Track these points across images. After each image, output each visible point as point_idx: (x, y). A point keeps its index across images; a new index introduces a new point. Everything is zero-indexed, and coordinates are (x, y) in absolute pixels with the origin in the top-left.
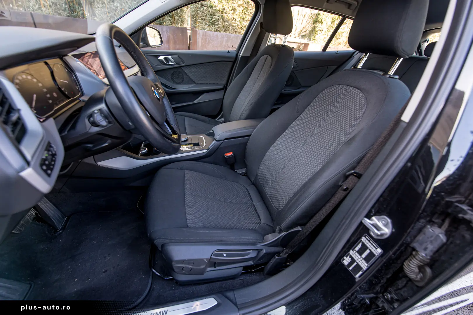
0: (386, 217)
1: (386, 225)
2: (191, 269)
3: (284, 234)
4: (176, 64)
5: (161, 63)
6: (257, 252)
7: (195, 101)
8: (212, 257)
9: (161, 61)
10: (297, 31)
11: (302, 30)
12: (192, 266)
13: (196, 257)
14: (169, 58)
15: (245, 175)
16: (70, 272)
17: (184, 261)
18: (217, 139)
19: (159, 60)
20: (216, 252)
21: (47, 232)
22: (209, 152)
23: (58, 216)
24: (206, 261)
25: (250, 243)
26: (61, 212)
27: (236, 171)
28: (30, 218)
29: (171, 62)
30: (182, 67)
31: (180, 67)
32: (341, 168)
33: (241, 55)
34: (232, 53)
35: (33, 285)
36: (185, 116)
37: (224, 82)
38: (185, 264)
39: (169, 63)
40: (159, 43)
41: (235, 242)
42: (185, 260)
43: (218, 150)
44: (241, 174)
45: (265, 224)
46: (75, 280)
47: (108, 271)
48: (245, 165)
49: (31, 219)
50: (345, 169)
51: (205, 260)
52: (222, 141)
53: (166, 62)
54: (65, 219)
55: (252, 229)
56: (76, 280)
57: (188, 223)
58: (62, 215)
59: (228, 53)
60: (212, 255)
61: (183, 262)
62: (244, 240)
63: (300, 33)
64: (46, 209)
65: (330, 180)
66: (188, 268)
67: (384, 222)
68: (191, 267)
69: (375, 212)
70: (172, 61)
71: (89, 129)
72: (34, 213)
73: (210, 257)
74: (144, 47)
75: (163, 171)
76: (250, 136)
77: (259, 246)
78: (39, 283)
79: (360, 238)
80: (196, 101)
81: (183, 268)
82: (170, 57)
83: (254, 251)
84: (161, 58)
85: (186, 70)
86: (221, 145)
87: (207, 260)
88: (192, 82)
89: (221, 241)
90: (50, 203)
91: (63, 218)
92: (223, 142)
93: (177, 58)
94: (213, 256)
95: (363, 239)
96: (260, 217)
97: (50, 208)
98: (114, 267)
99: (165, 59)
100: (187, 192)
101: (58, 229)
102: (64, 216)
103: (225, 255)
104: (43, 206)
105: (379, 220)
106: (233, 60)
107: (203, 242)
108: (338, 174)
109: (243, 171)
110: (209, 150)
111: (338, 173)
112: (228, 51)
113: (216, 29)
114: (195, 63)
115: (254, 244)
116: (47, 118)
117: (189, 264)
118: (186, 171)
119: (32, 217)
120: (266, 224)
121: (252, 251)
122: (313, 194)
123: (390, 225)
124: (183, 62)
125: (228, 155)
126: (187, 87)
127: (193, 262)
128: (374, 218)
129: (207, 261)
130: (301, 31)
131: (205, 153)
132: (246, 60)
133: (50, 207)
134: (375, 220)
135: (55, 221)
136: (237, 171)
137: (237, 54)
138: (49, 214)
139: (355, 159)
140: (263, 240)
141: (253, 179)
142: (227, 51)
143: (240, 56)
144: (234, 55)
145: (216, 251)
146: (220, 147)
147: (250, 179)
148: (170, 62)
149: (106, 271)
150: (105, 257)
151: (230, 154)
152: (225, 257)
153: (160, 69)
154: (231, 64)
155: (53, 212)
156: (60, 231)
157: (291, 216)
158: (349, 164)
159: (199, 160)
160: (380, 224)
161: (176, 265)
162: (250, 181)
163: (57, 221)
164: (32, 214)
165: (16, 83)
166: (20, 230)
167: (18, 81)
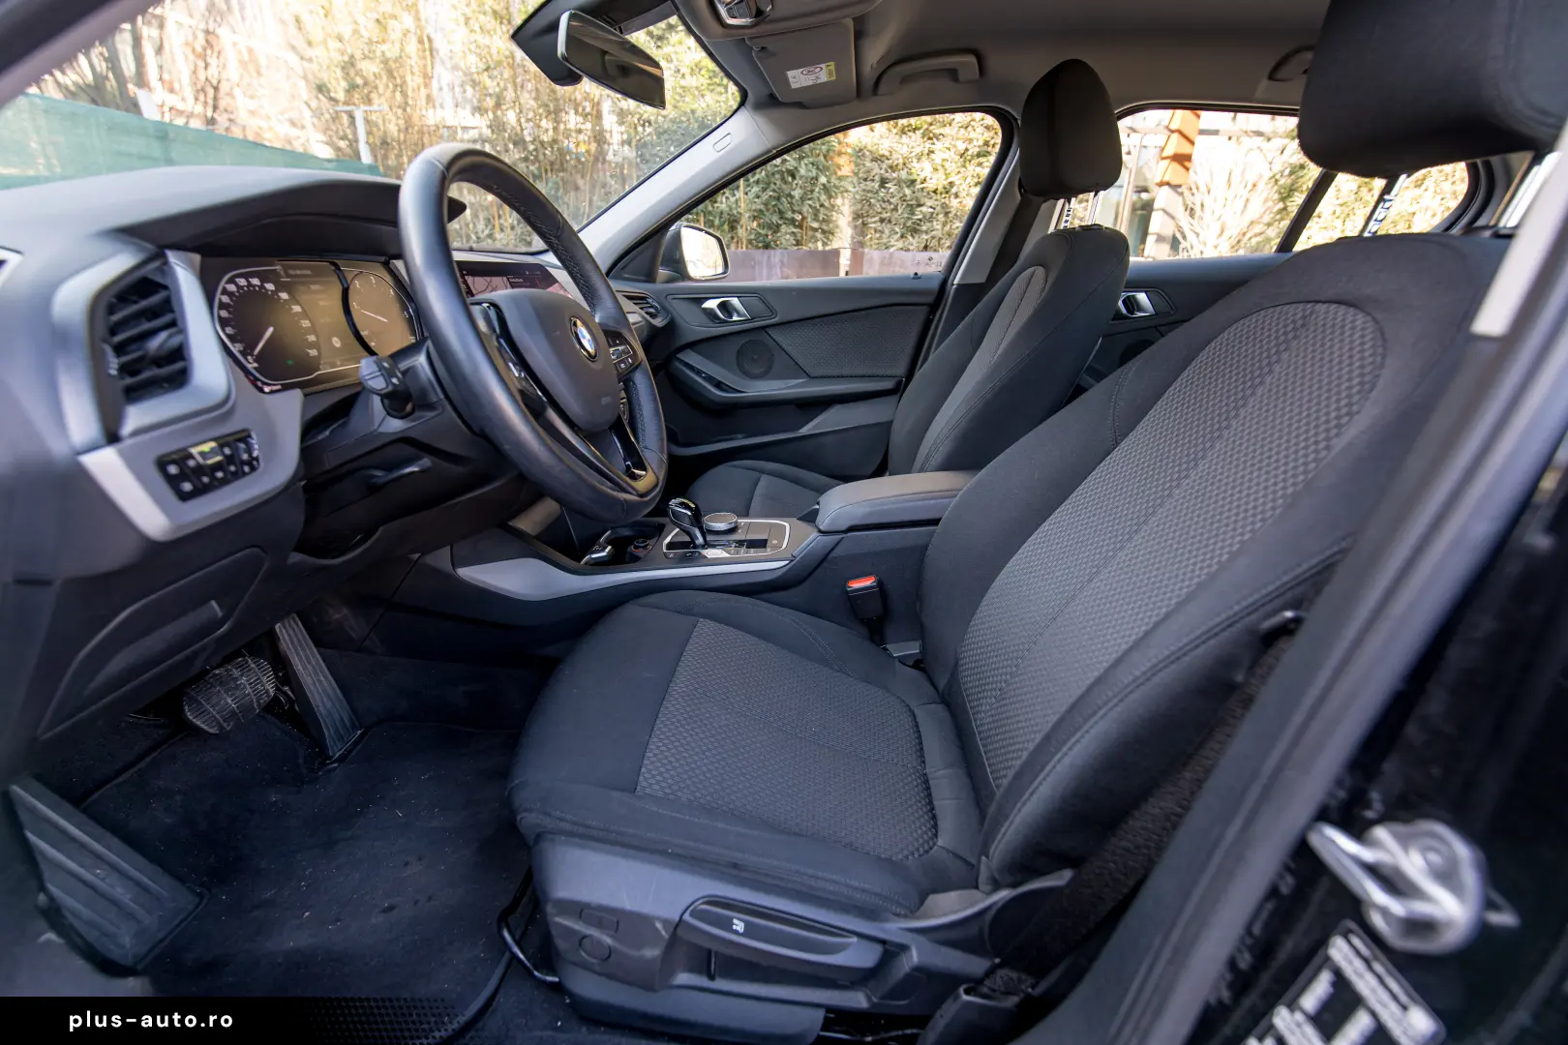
0: (1441, 829)
1: (1447, 876)
2: (611, 951)
3: (1004, 894)
4: (753, 319)
5: (709, 318)
6: (878, 949)
7: (801, 431)
8: (687, 917)
9: (710, 313)
10: (1224, 234)
11: (1245, 230)
12: (612, 937)
13: (626, 901)
14: (731, 305)
15: (918, 664)
16: (304, 886)
17: (585, 911)
18: (821, 528)
19: (705, 310)
20: (702, 904)
21: (301, 761)
22: (791, 569)
23: (342, 719)
24: (663, 933)
25: (856, 907)
26: (354, 710)
27: (885, 649)
28: (258, 701)
29: (739, 315)
30: (767, 330)
31: (763, 328)
32: (1238, 603)
33: (956, 282)
34: (929, 277)
35: (205, 901)
36: (762, 472)
37: (900, 370)
38: (589, 923)
39: (731, 317)
40: (720, 270)
41: (790, 885)
42: (588, 906)
43: (825, 564)
44: (902, 660)
45: (948, 851)
46: (303, 914)
47: (395, 911)
48: (920, 632)
49: (259, 704)
50: (1256, 610)
51: (659, 925)
52: (841, 536)
53: (722, 316)
54: (359, 732)
55: (889, 861)
56: (307, 914)
57: (641, 778)
58: (351, 720)
59: (914, 278)
60: (688, 912)
61: (580, 910)
62: (832, 888)
63: (1239, 242)
64: (312, 688)
65: (1185, 654)
66: (600, 943)
67: (1434, 858)
68: (608, 940)
69: (1385, 802)
70: (741, 312)
71: (380, 426)
72: (271, 691)
73: (677, 919)
74: (670, 280)
75: (632, 611)
76: (935, 522)
77: (893, 929)
78: (222, 899)
79: (1322, 942)
80: (805, 431)
81: (583, 938)
82: (735, 301)
83: (865, 943)
84: (712, 304)
85: (780, 337)
86: (833, 549)
87: (664, 928)
88: (798, 370)
89: (735, 866)
90: (330, 677)
91: (354, 728)
92: (842, 539)
93: (754, 301)
94: (691, 915)
95: (1340, 951)
96: (936, 824)
97: (324, 691)
98: (416, 903)
99: (723, 306)
100: (680, 685)
101: (330, 758)
102: (357, 724)
103: (739, 926)
104: (309, 680)
105: (1405, 842)
106: (930, 299)
107: (663, 853)
108: (1223, 630)
109: (913, 649)
110: (793, 563)
111: (1224, 625)
112: (916, 274)
113: (923, 245)
114: (808, 315)
115: (871, 914)
116: (286, 388)
117: (599, 924)
118: (701, 620)
119: (265, 699)
120: (954, 854)
121: (855, 939)
122: (1105, 714)
123: (1470, 876)
124: (773, 312)
125: (856, 585)
126: (783, 386)
127: (615, 920)
128: (1381, 833)
129: (666, 932)
130: (1244, 234)
131: (779, 573)
132: (971, 294)
133: (327, 687)
134: (1387, 845)
135: (329, 730)
136: (888, 646)
137: (944, 283)
138: (318, 706)
139: (1305, 566)
140: (916, 907)
141: (942, 683)
142: (912, 275)
143: (954, 287)
144: (935, 285)
145: (706, 899)
146: (832, 555)
147: (933, 684)
148: (735, 314)
149: (391, 908)
150: (407, 864)
151: (867, 582)
152: (736, 932)
153: (709, 335)
154: (922, 312)
155: (329, 705)
156: (332, 763)
157: (1020, 810)
158: (1277, 589)
159: (759, 596)
160: (1413, 864)
161: (558, 919)
162: (932, 689)
163: (333, 733)
164: (267, 691)
165: (224, 289)
166: (221, 728)
167: (232, 288)
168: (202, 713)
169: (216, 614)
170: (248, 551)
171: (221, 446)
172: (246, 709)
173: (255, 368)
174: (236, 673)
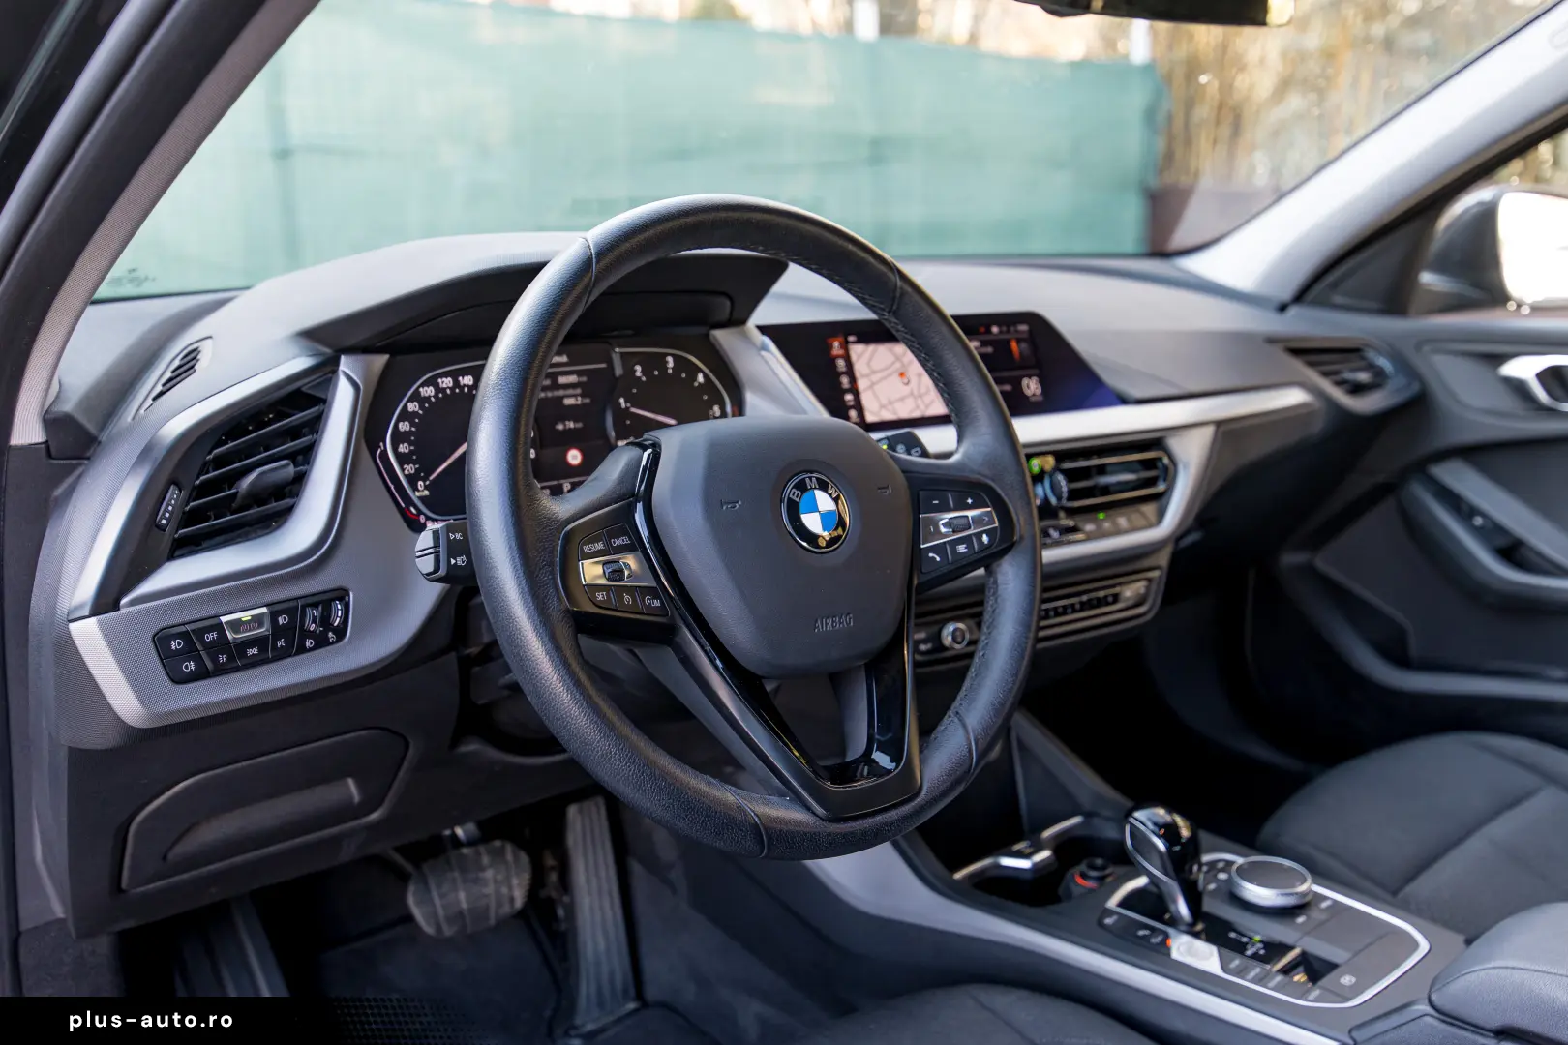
23: (613, 978)
28: (497, 909)
49: (497, 914)
53: (1545, 398)
54: (631, 1006)
58: (626, 984)
72: (519, 901)
84: (1524, 369)
90: (618, 904)
91: (626, 997)
99: (1554, 374)
101: (573, 1028)
102: (632, 992)
135: (589, 984)
138: (585, 944)
155: (602, 946)
156: (575, 1037)
163: (592, 994)
164: (512, 900)
165: (417, 394)
166: (439, 928)
167: (428, 391)
168: (425, 899)
169: (351, 797)
170: (363, 733)
171: (274, 615)
172: (479, 913)
173: (421, 498)
174: (485, 860)
